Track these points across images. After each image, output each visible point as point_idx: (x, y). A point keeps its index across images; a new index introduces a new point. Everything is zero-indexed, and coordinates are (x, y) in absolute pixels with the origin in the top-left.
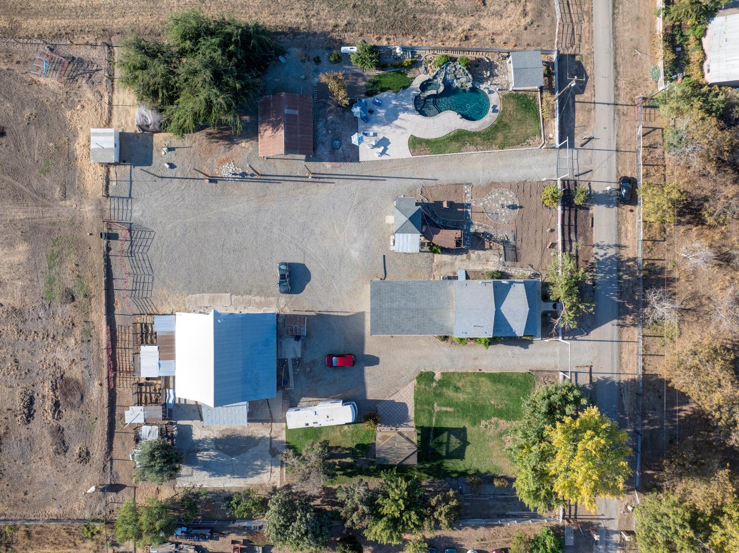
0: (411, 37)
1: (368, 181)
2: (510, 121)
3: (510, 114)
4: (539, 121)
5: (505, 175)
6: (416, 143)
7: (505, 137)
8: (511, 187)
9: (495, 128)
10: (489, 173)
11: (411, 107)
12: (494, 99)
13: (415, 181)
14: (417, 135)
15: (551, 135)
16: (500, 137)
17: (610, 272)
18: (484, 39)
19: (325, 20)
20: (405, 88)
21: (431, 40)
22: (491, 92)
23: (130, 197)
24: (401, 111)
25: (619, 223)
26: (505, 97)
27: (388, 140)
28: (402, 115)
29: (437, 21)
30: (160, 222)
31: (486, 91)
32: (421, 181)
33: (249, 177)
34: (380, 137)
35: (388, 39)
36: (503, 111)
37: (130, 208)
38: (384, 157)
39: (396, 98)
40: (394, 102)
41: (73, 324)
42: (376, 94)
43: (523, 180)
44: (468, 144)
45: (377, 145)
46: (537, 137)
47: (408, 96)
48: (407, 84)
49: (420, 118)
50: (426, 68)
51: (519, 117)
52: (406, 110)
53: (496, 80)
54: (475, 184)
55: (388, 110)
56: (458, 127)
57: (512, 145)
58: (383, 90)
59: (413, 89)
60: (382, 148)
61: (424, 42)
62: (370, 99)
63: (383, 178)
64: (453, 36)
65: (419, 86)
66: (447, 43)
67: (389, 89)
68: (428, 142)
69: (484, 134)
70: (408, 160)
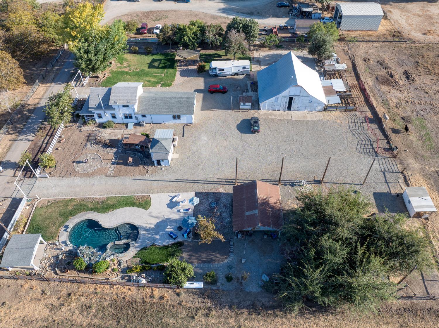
0: (127, 298)
1: (189, 179)
2: (57, 219)
3: (55, 223)
4: (32, 218)
5: (77, 181)
6: (145, 204)
7: (66, 206)
8: (76, 174)
9: (72, 213)
10: (89, 183)
11: (142, 232)
12: (64, 236)
13: (151, 179)
14: (141, 210)
15: (27, 207)
16: (70, 208)
17: (29, 128)
18: (51, 295)
19: (219, 323)
20: (145, 248)
21: (107, 295)
22: (64, 242)
23: (384, 173)
24: (152, 229)
25: (6, 153)
26: (53, 238)
27: (168, 207)
28: (152, 226)
29: (95, 316)
30: (354, 157)
31: (68, 242)
32: (146, 178)
33: (288, 184)
34: (175, 210)
35: (152, 297)
36: (60, 226)
37: (381, 166)
38: (173, 194)
39: (155, 240)
40: (158, 237)
41: (397, 107)
42: (173, 244)
43: (64, 178)
44: (100, 202)
45: (177, 203)
46: (40, 206)
47: (142, 242)
48: (140, 252)
49: (137, 223)
50: (120, 265)
51: (48, 222)
52: (147, 230)
53: (56, 253)
54: (104, 176)
55: (164, 230)
56: (104, 215)
57: (62, 201)
58: (166, 247)
59: (136, 247)
60: (174, 200)
61: (114, 293)
62: (179, 240)
63: (177, 181)
64: (83, 299)
65: (130, 249)
66: (92, 290)
67: (160, 249)
68: (133, 204)
69: (84, 209)
70: (153, 192)
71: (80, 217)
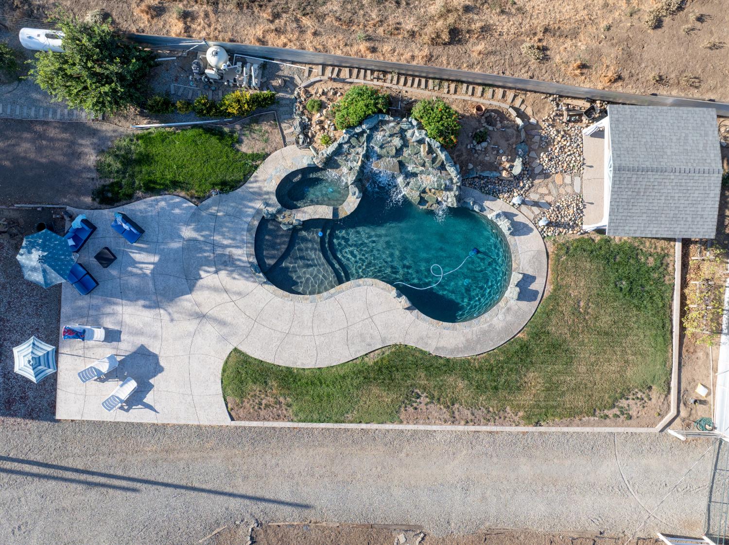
0: (266, 15)
1: (80, 487)
2: (573, 333)
3: (575, 311)
4: (668, 341)
6: (247, 378)
7: (551, 388)
10: (484, 498)
11: (244, 254)
12: (528, 254)
13: (233, 503)
14: (255, 351)
15: (701, 391)
16: (534, 379)
18: (515, 44)
20: (227, 186)
21: (336, 30)
22: (518, 229)
24: (208, 262)
26: (566, 249)
27: (156, 357)
28: (208, 277)
31: (504, 225)
32: (257, 508)
34: (126, 346)
35: (185, 16)
36: (554, 297)
38: (138, 415)
39: (194, 218)
40: (188, 232)
42: (130, 198)
43: (594, 529)
44: (424, 399)
45: (118, 372)
46: (654, 395)
47: (238, 215)
48: (238, 176)
50: (305, 127)
51: (605, 321)
52: (225, 263)
53: (540, 190)
54: (433, 533)
55: (166, 258)
56: (396, 338)
57: (572, 414)
58: (152, 188)
59: (258, 194)
60: (132, 385)
61: (309, 35)
62: (108, 216)
63: (127, 484)
64: (409, 24)
65: (272, 186)
66: (386, 48)
67: (175, 184)
68: (289, 379)
69: (479, 370)
70: (217, 432)
71: (484, 333)
